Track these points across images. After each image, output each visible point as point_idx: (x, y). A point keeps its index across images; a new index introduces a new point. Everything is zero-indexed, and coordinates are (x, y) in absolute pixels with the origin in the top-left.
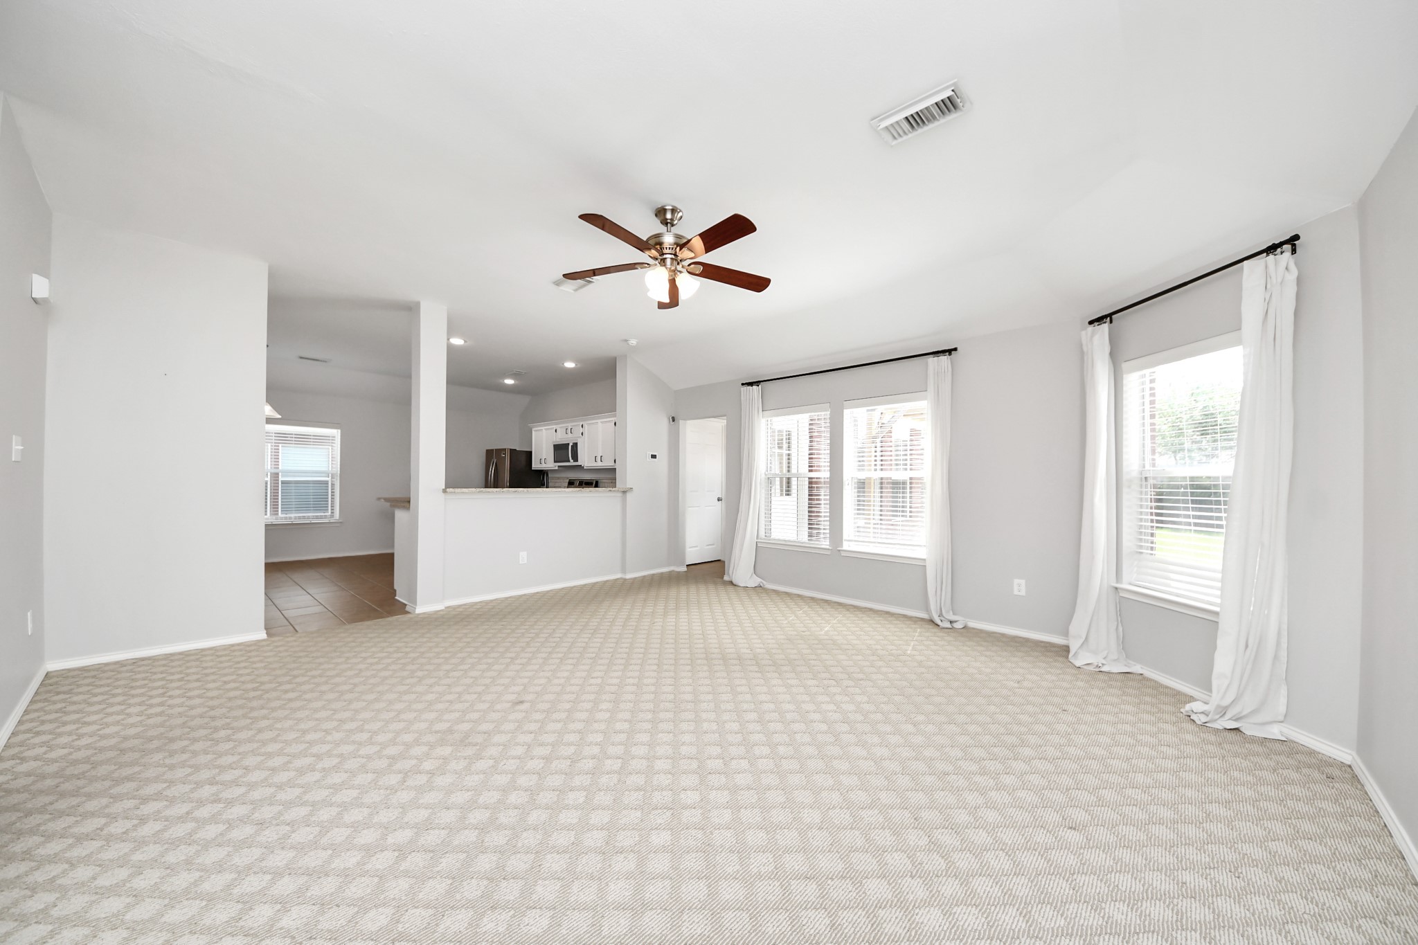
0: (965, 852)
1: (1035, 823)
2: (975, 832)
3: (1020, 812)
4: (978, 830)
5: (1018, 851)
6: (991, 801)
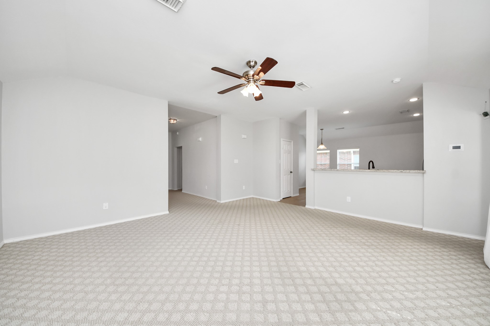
0: (114, 290)
1: (100, 319)
2: (117, 296)
3: (109, 318)
4: (117, 298)
5: (99, 304)
6: (123, 311)
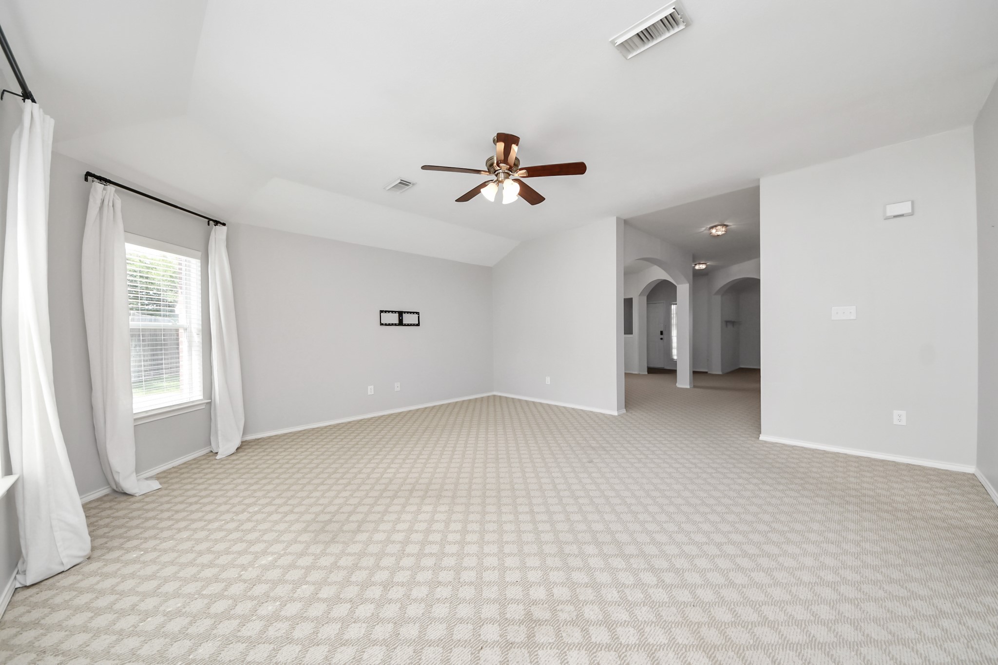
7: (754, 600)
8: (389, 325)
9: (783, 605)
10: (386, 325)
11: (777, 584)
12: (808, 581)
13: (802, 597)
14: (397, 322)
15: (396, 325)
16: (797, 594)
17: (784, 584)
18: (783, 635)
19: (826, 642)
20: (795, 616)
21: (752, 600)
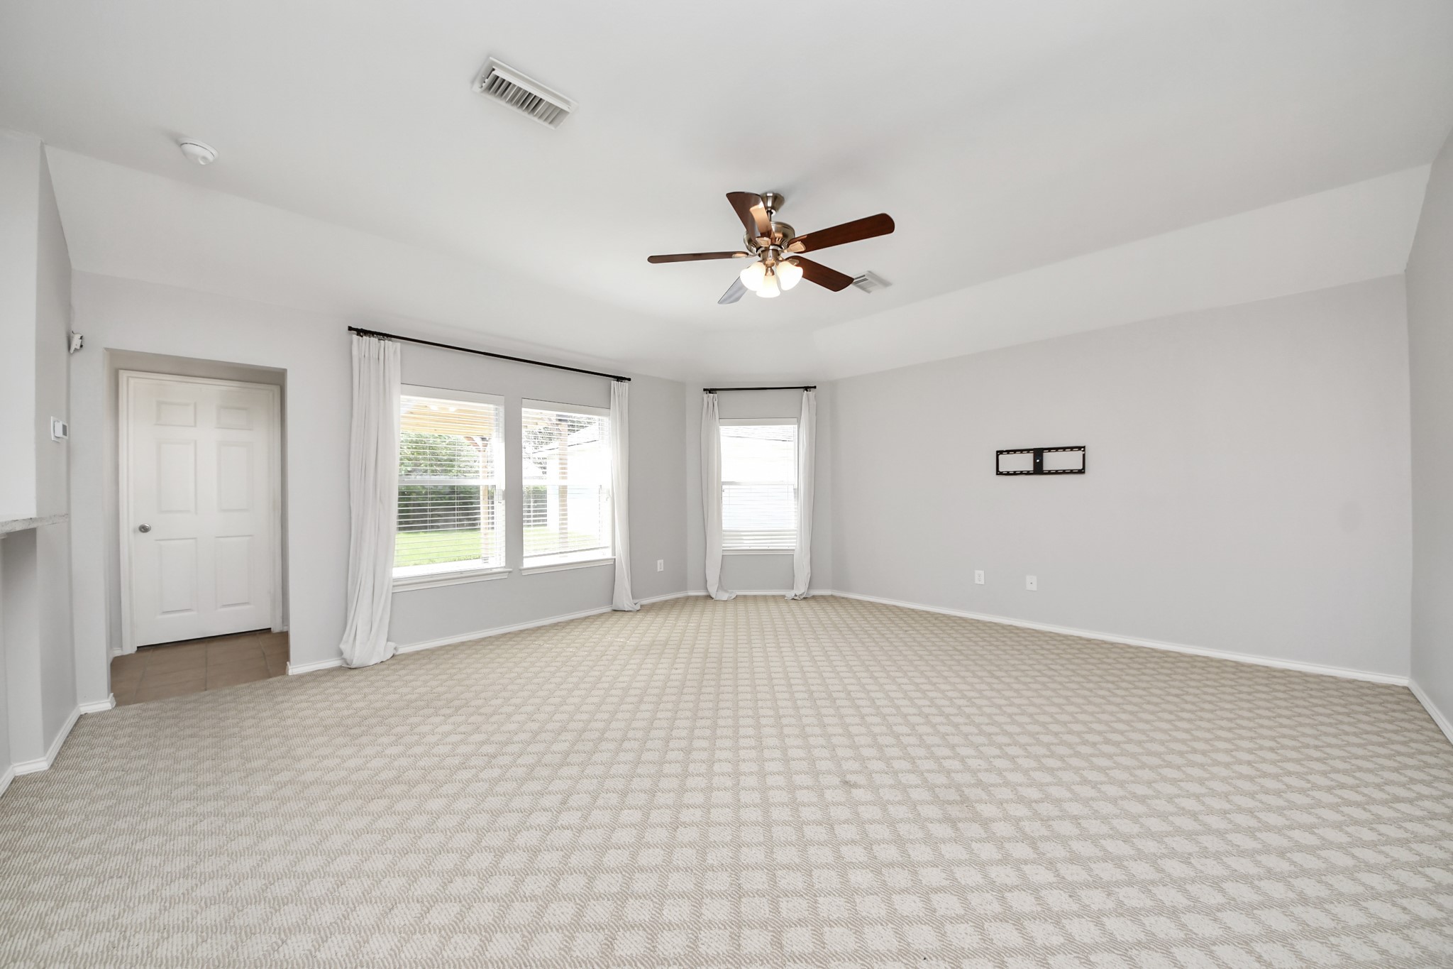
7: (394, 836)
8: (1015, 473)
9: (365, 855)
10: (1008, 474)
11: (389, 871)
12: (358, 909)
13: (351, 881)
14: (1031, 468)
15: (1028, 473)
16: (359, 881)
17: (381, 878)
18: (345, 833)
19: (302, 860)
20: (344, 856)
21: (395, 833)
